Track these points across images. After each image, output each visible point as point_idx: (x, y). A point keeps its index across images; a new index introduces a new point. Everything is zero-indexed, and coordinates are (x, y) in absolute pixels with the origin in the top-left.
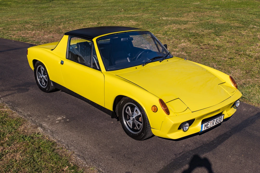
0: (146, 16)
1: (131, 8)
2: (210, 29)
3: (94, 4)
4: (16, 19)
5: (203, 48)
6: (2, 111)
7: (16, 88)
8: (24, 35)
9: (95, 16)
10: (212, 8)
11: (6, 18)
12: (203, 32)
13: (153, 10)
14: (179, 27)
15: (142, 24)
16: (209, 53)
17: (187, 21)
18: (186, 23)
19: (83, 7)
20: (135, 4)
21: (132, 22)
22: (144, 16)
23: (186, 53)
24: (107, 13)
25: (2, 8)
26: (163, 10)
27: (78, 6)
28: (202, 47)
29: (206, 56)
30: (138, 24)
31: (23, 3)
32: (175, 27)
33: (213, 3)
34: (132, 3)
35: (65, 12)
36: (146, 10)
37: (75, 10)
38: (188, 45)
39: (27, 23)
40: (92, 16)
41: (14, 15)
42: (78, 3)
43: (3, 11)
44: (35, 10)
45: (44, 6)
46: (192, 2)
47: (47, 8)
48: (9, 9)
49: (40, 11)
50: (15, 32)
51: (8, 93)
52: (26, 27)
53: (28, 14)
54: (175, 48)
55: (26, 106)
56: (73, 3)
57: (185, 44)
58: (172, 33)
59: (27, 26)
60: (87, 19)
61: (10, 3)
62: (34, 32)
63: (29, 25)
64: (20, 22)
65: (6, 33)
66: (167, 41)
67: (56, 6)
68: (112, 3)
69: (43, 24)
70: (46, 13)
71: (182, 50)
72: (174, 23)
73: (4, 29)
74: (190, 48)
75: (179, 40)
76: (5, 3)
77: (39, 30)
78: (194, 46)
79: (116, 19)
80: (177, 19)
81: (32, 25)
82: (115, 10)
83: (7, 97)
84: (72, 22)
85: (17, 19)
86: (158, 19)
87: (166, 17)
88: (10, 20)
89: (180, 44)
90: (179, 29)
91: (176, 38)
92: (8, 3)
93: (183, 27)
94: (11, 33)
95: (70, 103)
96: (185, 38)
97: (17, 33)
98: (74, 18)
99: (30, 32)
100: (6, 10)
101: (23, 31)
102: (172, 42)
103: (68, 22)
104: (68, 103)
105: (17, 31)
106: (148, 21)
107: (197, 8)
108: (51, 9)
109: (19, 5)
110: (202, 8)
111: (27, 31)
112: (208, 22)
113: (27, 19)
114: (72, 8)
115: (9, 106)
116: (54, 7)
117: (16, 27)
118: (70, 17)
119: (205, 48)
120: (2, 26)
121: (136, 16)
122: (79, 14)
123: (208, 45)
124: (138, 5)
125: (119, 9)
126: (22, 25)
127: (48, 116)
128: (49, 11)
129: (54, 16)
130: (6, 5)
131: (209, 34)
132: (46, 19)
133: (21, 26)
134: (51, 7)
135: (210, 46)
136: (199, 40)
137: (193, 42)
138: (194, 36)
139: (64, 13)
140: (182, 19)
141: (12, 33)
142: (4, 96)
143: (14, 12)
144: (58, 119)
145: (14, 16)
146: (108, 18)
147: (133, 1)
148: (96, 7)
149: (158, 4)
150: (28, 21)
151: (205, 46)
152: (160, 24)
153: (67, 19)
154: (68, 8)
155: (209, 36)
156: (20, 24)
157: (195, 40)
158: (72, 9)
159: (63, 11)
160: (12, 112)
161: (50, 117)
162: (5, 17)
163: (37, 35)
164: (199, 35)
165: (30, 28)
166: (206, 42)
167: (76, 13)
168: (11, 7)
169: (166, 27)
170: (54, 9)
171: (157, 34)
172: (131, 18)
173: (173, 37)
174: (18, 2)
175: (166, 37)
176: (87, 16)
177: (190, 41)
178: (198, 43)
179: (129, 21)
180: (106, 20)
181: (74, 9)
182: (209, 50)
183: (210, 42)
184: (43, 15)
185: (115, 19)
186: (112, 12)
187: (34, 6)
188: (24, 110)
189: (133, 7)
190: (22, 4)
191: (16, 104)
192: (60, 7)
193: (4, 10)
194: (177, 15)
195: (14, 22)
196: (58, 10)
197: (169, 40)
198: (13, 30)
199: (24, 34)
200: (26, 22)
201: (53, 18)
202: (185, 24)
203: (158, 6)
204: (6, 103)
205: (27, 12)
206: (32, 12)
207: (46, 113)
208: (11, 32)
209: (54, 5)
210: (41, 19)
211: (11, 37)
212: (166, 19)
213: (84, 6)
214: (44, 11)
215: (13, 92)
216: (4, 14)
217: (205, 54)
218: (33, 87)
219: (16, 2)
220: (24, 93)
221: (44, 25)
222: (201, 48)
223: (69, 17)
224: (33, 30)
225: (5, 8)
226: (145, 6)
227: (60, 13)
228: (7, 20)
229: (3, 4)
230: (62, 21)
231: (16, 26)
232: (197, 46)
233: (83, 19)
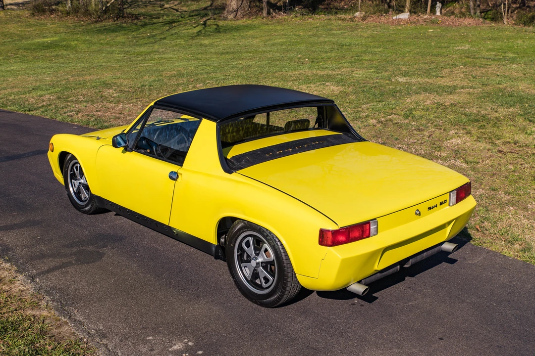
0: (359, 74)
1: (324, 55)
2: (511, 106)
3: (245, 46)
4: (86, 77)
5: (505, 150)
6: (34, 316)
7: (74, 250)
8: (100, 113)
9: (249, 73)
10: (500, 59)
11: (65, 75)
12: (496, 112)
13: (373, 61)
14: (438, 99)
15: (354, 91)
16: (521, 165)
17: (455, 87)
18: (452, 90)
19: (222, 53)
20: (331, 47)
21: (332, 87)
22: (357, 74)
23: (467, 162)
24: (276, 66)
25: (60, 53)
26: (395, 60)
27: (212, 50)
28: (500, 149)
29: (513, 171)
30: (345, 92)
31: (101, 44)
32: (429, 100)
33: (499, 47)
34: (324, 45)
35: (185, 63)
36: (356, 61)
37: (206, 58)
38: (468, 144)
39: (107, 85)
40: (243, 73)
41: (82, 68)
42: (211, 45)
43: (61, 61)
44: (125, 59)
45: (142, 49)
46: (452, 45)
47: (149, 53)
48: (72, 56)
49: (135, 61)
50: (82, 106)
51: (52, 264)
52: (104, 94)
53: (109, 66)
54: (438, 149)
55: (95, 302)
56: (201, 45)
57: (459, 141)
58: (425, 113)
59: (107, 92)
60: (233, 79)
61: (76, 42)
62: (120, 106)
63: (111, 91)
64: (93, 85)
65: (63, 108)
66: (415, 132)
67: (167, 51)
68: (282, 45)
69: (140, 90)
70: (146, 65)
71: (454, 154)
72: (426, 90)
73: (59, 98)
74: (473, 150)
75: (444, 130)
76: (65, 43)
77: (132, 103)
78: (482, 145)
79: (295, 80)
80: (430, 81)
81: (118, 90)
82: (291, 59)
83: (50, 276)
84: (201, 85)
85: (88, 78)
86: (388, 81)
87: (404, 76)
88: (72, 79)
89: (449, 141)
90: (439, 105)
91: (436, 126)
92: (72, 43)
93: (448, 99)
94: (72, 109)
95: (204, 299)
96: (456, 127)
97: (86, 107)
98: (205, 76)
99: (112, 107)
100: (66, 57)
101: (97, 102)
102: (427, 134)
103: (193, 85)
104: (198, 296)
105: (85, 104)
106: (367, 86)
107: (467, 57)
108: (156, 56)
109: (94, 48)
110: (477, 58)
111: (106, 102)
112: (501, 90)
113: (107, 76)
114: (199, 54)
115: (53, 301)
116: (163, 51)
117: (83, 95)
118: (197, 75)
119: (509, 151)
120: (56, 92)
121: (338, 74)
122: (215, 66)
123: (515, 144)
124: (338, 50)
125: (300, 58)
126: (97, 91)
127: (149, 336)
128: (153, 60)
129: (162, 71)
130: (67, 47)
131: (512, 117)
132: (146, 78)
133: (95, 92)
134: (158, 52)
135: (520, 146)
136: (491, 132)
137: (478, 137)
138: (477, 121)
139: (184, 65)
140: (442, 82)
141: (74, 109)
142: (42, 273)
143: (83, 62)
144: (175, 347)
145: (82, 71)
146: (277, 78)
147: (326, 42)
148: (250, 52)
149: (379, 47)
150: (110, 82)
151: (508, 145)
152: (394, 93)
153: (192, 78)
154: (191, 54)
155: (512, 123)
156: (93, 87)
157: (480, 130)
158: (199, 56)
159: (181, 60)
160: (60, 320)
161: (153, 340)
162: (64, 71)
163: (126, 112)
164: (488, 121)
165: (114, 97)
166: (508, 137)
167: (209, 65)
168: (76, 51)
169: (409, 100)
170: (163, 56)
171: (390, 115)
172: (329, 78)
173: (429, 124)
174: (91, 43)
175: (414, 123)
176: (233, 72)
177: (469, 133)
178: (490, 138)
179: (324, 84)
180: (275, 82)
181: (204, 56)
182: (520, 158)
183: (517, 138)
184: (141, 70)
185: (292, 80)
186: (285, 63)
187: (122, 50)
188: (88, 318)
189: (329, 54)
190: (99, 45)
191: (70, 298)
192: (175, 53)
193: (62, 58)
194: (428, 73)
195: (80, 84)
196: (170, 58)
197: (419, 130)
198: (77, 102)
199: (100, 111)
200: (104, 84)
201: (162, 76)
202: (451, 93)
203: (380, 51)
204: (48, 293)
205: (108, 62)
206: (118, 61)
207: (143, 328)
208: (74, 106)
209: (163, 48)
210: (137, 78)
211: (72, 116)
212: (406, 82)
213: (224, 51)
214: (142, 60)
215: (65, 260)
216: (61, 65)
217: (511, 167)
218: (113, 249)
219: (87, 42)
220: (91, 265)
221: (141, 91)
222: (500, 152)
223: (194, 73)
224: (119, 102)
225: (65, 53)
226: (352, 52)
227: (176, 64)
228: (67, 79)
229: (62, 46)
230: (180, 82)
231: (84, 92)
232: (489, 146)
233: (224, 79)
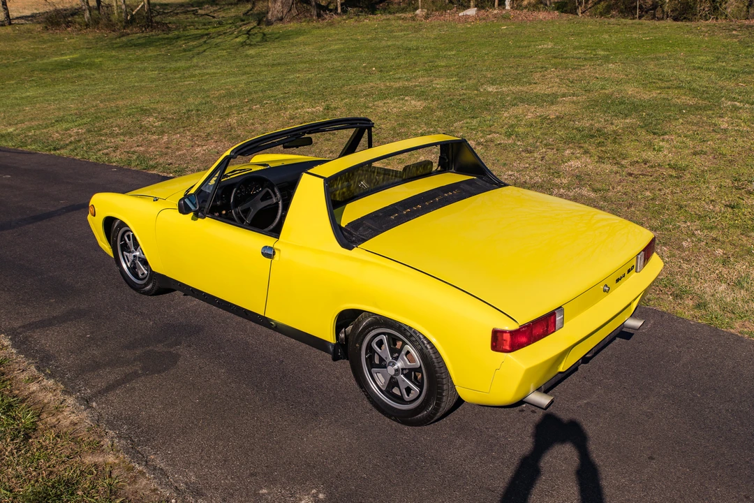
0: (440, 84)
4: (118, 103)
5: (635, 172)
6: (97, 466)
8: (141, 148)
11: (93, 100)
12: (612, 123)
14: (540, 111)
15: (440, 106)
17: (555, 96)
21: (413, 102)
23: (594, 190)
24: (340, 78)
25: (83, 73)
26: (476, 65)
27: (261, 62)
28: (629, 171)
29: (653, 199)
30: (429, 108)
31: (130, 60)
32: (531, 113)
35: (233, 79)
36: (432, 68)
37: (256, 72)
38: (590, 167)
39: (145, 112)
40: (304, 89)
41: (112, 90)
43: (86, 82)
44: (161, 77)
46: (533, 44)
47: (188, 68)
48: (97, 76)
49: (173, 78)
50: (119, 140)
52: (143, 123)
53: (143, 87)
57: (578, 163)
58: (529, 130)
59: (149, 121)
61: (100, 59)
62: (165, 138)
63: (151, 119)
64: (128, 112)
65: (95, 145)
67: (208, 65)
68: (340, 52)
69: (186, 116)
70: (186, 83)
71: (577, 181)
73: (89, 131)
74: (597, 174)
76: (87, 60)
77: (179, 133)
78: (607, 167)
79: (367, 95)
80: (525, 89)
81: (160, 117)
84: (258, 106)
85: (120, 103)
86: (476, 92)
88: (102, 105)
89: (566, 164)
90: (544, 118)
91: (546, 145)
92: (96, 60)
93: (553, 111)
94: (107, 144)
96: (571, 145)
97: (124, 141)
98: (261, 95)
99: (155, 139)
100: (91, 78)
101: (137, 134)
102: (539, 157)
103: (248, 108)
105: (122, 137)
106: (453, 99)
108: (197, 72)
109: (122, 64)
110: (567, 58)
111: (148, 134)
112: (608, 96)
113: (144, 100)
114: (246, 67)
115: (120, 437)
116: (203, 65)
117: (119, 126)
118: (250, 93)
119: (640, 173)
120: (85, 124)
121: (415, 86)
123: (645, 164)
125: (365, 67)
126: (134, 120)
128: (194, 76)
129: (208, 90)
130: (90, 66)
132: (191, 100)
133: (132, 122)
134: (197, 66)
135: (652, 167)
136: (612, 151)
137: (599, 158)
138: (593, 136)
139: (232, 82)
140: (538, 90)
141: (109, 144)
142: (100, 392)
143: (111, 83)
146: (346, 93)
149: (452, 50)
150: (148, 107)
152: (486, 106)
153: (245, 98)
154: (237, 67)
155: (634, 137)
156: (130, 115)
157: (599, 149)
158: (247, 69)
159: (227, 75)
160: (133, 469)
161: (269, 494)
162: (91, 96)
163: (173, 146)
164: (606, 136)
165: (156, 127)
167: (263, 82)
168: (102, 70)
170: (205, 71)
171: (490, 135)
172: (406, 91)
173: (538, 144)
174: (118, 59)
175: (519, 143)
176: (292, 88)
177: (587, 152)
178: (614, 158)
179: (402, 99)
180: (344, 99)
181: (252, 69)
183: (645, 155)
184: (182, 90)
185: (365, 96)
187: (156, 66)
190: (127, 62)
192: (218, 67)
193: (86, 79)
195: (113, 112)
196: (214, 73)
197: (527, 151)
198: (112, 135)
199: (141, 146)
200: (141, 111)
201: (208, 96)
203: (454, 55)
204: (111, 425)
205: (141, 81)
206: (153, 80)
208: (108, 141)
209: (203, 62)
210: (179, 101)
211: (107, 154)
212: (497, 92)
213: (275, 62)
214: (180, 78)
216: (86, 87)
217: (648, 193)
219: (113, 59)
221: (188, 118)
222: (630, 175)
223: (247, 92)
224: (163, 133)
225: (88, 72)
226: (422, 56)
227: (223, 81)
228: (98, 107)
229: (84, 64)
230: (232, 104)
231: (119, 122)
232: (615, 168)
233: (284, 98)
